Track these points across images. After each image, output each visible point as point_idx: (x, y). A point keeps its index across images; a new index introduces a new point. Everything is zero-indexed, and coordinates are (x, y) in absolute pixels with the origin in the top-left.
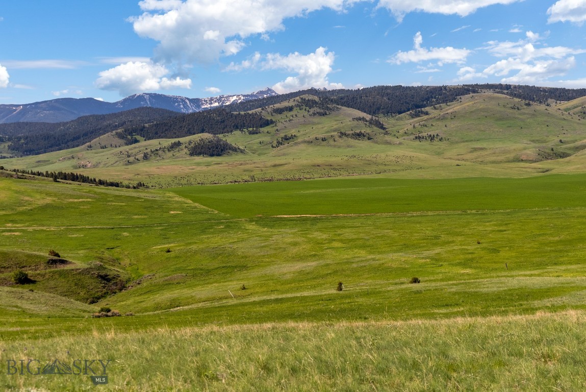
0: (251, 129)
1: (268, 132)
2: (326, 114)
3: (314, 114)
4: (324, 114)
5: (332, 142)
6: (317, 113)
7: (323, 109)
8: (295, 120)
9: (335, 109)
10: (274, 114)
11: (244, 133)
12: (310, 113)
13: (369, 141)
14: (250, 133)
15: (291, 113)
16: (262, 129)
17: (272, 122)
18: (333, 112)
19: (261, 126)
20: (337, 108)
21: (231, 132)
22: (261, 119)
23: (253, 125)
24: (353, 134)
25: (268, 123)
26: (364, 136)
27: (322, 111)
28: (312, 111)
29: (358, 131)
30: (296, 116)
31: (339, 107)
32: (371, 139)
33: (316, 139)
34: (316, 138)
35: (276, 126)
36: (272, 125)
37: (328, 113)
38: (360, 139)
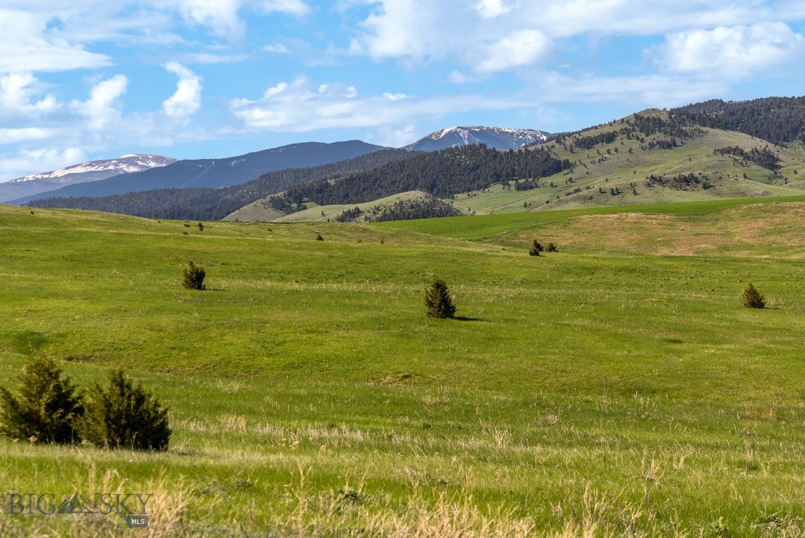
0: (521, 181)
1: (552, 185)
2: (675, 145)
3: (652, 146)
4: (670, 145)
5: (629, 197)
6: (658, 143)
7: (671, 135)
8: (613, 158)
9: (696, 133)
10: (576, 149)
11: (507, 187)
12: (644, 145)
13: (707, 191)
14: (519, 188)
15: (611, 146)
16: (542, 180)
17: (567, 165)
18: (690, 141)
19: (544, 174)
20: (701, 131)
21: (486, 186)
22: (546, 160)
23: (530, 172)
24: (675, 179)
25: (558, 167)
26: (697, 182)
27: (669, 139)
28: (649, 139)
29: (686, 174)
30: (616, 150)
31: (704, 129)
32: (710, 187)
33: (601, 191)
34: (601, 189)
35: (572, 171)
36: (566, 171)
37: (679, 144)
38: (688, 187)
